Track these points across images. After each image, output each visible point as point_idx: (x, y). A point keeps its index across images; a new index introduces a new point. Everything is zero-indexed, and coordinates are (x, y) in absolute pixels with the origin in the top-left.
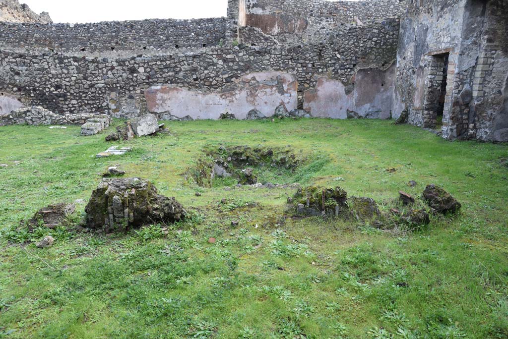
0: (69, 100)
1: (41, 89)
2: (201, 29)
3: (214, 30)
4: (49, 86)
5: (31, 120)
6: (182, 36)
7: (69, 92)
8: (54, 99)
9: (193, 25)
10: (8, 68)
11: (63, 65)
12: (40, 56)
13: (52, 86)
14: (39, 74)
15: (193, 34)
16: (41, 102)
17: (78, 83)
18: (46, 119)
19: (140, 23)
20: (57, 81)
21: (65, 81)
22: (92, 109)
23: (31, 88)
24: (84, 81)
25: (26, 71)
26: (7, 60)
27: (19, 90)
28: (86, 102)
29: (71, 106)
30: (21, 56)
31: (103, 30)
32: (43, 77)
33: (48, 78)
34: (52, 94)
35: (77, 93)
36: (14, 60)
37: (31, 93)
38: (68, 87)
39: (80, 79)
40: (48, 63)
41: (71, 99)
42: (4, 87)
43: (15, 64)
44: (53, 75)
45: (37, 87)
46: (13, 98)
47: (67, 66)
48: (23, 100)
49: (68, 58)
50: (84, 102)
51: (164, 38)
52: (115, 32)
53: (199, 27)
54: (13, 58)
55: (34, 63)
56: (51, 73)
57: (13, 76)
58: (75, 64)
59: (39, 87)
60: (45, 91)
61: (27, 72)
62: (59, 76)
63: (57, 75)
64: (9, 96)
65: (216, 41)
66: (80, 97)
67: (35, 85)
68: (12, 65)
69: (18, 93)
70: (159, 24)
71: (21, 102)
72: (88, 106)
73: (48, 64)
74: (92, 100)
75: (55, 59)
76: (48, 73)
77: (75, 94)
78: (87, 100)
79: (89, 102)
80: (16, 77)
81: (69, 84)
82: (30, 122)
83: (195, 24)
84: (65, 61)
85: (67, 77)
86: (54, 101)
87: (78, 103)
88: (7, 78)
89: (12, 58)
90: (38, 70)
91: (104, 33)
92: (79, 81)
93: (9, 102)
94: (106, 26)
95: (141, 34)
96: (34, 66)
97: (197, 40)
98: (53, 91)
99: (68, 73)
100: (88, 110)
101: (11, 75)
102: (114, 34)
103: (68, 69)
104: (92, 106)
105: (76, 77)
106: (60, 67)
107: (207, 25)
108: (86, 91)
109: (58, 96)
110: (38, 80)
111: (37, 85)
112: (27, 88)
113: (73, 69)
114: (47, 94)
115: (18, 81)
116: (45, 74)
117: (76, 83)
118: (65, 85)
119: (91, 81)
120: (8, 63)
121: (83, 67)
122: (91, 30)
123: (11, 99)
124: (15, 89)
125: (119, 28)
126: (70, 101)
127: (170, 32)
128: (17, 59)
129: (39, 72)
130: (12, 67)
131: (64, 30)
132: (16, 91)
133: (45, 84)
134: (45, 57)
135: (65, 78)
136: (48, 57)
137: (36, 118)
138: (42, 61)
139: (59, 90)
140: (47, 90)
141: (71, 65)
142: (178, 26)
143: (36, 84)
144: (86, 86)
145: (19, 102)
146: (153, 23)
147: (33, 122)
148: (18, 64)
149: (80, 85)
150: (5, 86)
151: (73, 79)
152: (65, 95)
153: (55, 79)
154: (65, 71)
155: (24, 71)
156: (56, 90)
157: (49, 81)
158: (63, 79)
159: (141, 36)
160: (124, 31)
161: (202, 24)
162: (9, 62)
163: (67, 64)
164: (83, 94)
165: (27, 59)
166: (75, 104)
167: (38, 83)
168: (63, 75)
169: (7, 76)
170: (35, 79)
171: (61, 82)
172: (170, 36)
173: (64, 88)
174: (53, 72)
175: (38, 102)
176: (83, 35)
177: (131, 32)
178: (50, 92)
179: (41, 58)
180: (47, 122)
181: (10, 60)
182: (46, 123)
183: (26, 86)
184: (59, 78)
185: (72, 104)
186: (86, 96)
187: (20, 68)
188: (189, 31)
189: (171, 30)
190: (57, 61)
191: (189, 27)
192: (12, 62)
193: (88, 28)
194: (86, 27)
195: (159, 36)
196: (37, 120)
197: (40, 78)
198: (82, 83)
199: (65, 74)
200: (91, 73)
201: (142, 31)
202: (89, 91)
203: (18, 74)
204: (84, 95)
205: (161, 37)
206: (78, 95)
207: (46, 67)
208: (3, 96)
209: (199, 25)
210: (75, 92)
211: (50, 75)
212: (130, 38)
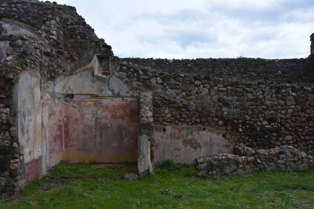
0: (284, 135)
1: (252, 122)
2: (286, 68)
3: (298, 69)
4: (262, 119)
5: (284, 164)
6: (270, 73)
7: (283, 126)
8: (266, 134)
9: (280, 64)
10: (216, 98)
11: (280, 96)
12: (255, 85)
13: (264, 119)
14: (252, 105)
15: (280, 72)
16: (251, 138)
17: (294, 116)
18: (303, 162)
19: (235, 61)
20: (272, 114)
21: (281, 113)
22: (307, 145)
23: (240, 121)
24: (302, 114)
25: (237, 101)
26: (216, 88)
27: (225, 124)
28: (303, 137)
29: (284, 142)
30: (233, 84)
31: (200, 66)
32: (256, 108)
33: (261, 110)
34: (264, 129)
35: (292, 128)
36: (224, 89)
37: (239, 127)
38: (283, 120)
39: (298, 112)
40: (263, 92)
41: (286, 135)
42: (207, 120)
43: (225, 93)
44: (267, 106)
45: (248, 120)
46: (218, 134)
47: (285, 96)
48: (228, 136)
49: (286, 87)
50: (299, 138)
51: (256, 75)
52: (211, 68)
53: (285, 66)
54: (224, 87)
55: (247, 92)
56: (265, 105)
57: (221, 107)
58: (294, 94)
59: (250, 120)
60: (256, 125)
61: (238, 103)
62: (275, 108)
63: (272, 106)
64: (212, 132)
65: (299, 78)
66: (296, 132)
67: (245, 118)
68: (222, 95)
69: (224, 128)
70: (251, 62)
71: (226, 138)
72: (304, 143)
73: (263, 94)
74: (310, 135)
75: (271, 88)
76: (262, 104)
77: (291, 128)
78: (304, 136)
79: (306, 138)
80: (225, 109)
81: (284, 117)
82: (283, 167)
83: (281, 63)
84: (282, 91)
85: (283, 109)
86: (266, 136)
87: (293, 139)
88: (213, 110)
89: (222, 86)
90: (252, 100)
91: (201, 69)
92: (296, 113)
93: (211, 139)
94: (203, 62)
95: (235, 70)
96: (247, 96)
97: (284, 77)
98: (266, 125)
99: (285, 104)
100: (303, 148)
101: (219, 106)
102: (210, 69)
103: (285, 100)
104: (308, 142)
105: (293, 109)
106: (277, 97)
107: (291, 65)
108: (303, 125)
109: (271, 131)
110: (250, 112)
111: (248, 118)
112: (236, 121)
113: (291, 100)
114: (258, 129)
115: (226, 113)
116: (258, 105)
117: (292, 116)
118: (281, 118)
119: (309, 114)
120: (218, 92)
121: (302, 98)
122: (189, 65)
123: (214, 135)
124: (221, 122)
125: (215, 64)
126: (284, 137)
127: (260, 70)
128: (228, 87)
129: (252, 102)
130: (221, 96)
131: (163, 65)
132: (222, 125)
133: (257, 117)
134: (260, 86)
135: (281, 110)
136: (264, 86)
137: (291, 161)
138: (257, 91)
139: (273, 124)
140: (259, 123)
141: (289, 96)
142: (268, 65)
143: (246, 116)
144: (303, 119)
145: (223, 138)
146: (246, 61)
147: (286, 166)
148: (227, 94)
149: (297, 118)
150: (210, 119)
151: (290, 111)
152: (278, 130)
153: (270, 111)
154: (282, 102)
155: (234, 102)
156: (269, 125)
157: (262, 113)
158: (279, 111)
159: (235, 72)
160: (219, 68)
161: (287, 64)
162: (219, 90)
163: (285, 94)
164: (300, 128)
165: (239, 88)
166: (290, 140)
167: (249, 115)
168: (279, 107)
169: (214, 107)
170: (246, 110)
171: (277, 114)
172: (261, 73)
173: (279, 121)
174: (268, 103)
175: (247, 138)
176: (181, 70)
177: (226, 68)
178: (262, 126)
179: (256, 87)
180: (304, 166)
181: (220, 89)
182: (302, 167)
183: (235, 119)
184: (274, 110)
185: (287, 140)
186: (303, 130)
187: (230, 98)
188: (276, 69)
189: (262, 68)
190: (273, 90)
191: (276, 66)
192: (222, 91)
193: (187, 64)
194: (185, 63)
195: (251, 72)
196: (292, 163)
197: (253, 110)
198: (299, 116)
199: (282, 106)
200: (310, 105)
201: (236, 68)
202: (306, 125)
203: (227, 105)
204: (301, 130)
205: (253, 73)
206: (294, 129)
207: (261, 97)
208: (204, 132)
209: (285, 65)
210: (290, 126)
211: (264, 107)
212: (225, 73)
